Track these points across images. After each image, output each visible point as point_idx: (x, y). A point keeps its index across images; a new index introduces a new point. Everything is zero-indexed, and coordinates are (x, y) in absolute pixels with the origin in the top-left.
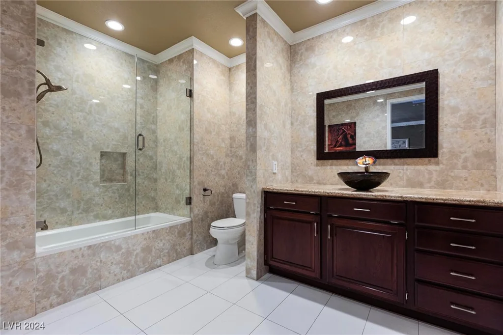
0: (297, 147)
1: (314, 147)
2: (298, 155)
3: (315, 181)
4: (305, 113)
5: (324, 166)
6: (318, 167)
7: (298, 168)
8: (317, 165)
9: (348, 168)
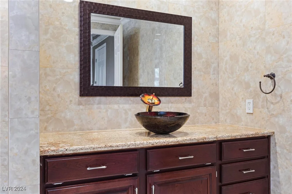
0: (46, 75)
1: (75, 77)
2: (48, 88)
3: (76, 127)
4: (61, 24)
5: (89, 104)
6: (81, 107)
7: (48, 108)
8: (80, 104)
9: (119, 107)
